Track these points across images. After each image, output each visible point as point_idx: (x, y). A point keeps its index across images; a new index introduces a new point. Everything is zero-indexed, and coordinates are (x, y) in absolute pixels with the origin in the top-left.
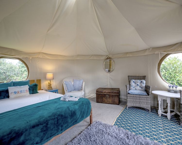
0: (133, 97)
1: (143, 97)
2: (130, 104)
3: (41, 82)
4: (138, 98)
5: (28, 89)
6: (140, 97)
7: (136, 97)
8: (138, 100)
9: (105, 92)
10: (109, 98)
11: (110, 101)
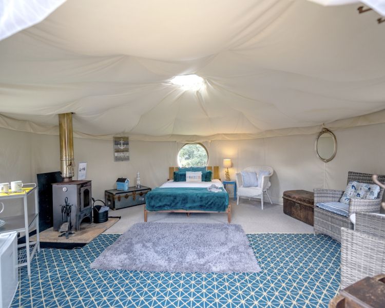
0: (323, 214)
1: (338, 219)
2: (318, 227)
3: (220, 170)
4: (330, 219)
5: (201, 176)
6: (333, 218)
7: (326, 215)
8: (330, 223)
9: (294, 198)
10: (301, 209)
11: (302, 216)
